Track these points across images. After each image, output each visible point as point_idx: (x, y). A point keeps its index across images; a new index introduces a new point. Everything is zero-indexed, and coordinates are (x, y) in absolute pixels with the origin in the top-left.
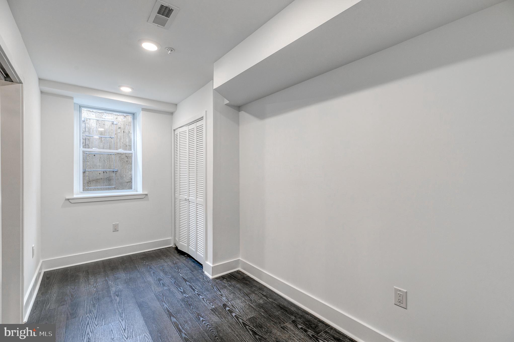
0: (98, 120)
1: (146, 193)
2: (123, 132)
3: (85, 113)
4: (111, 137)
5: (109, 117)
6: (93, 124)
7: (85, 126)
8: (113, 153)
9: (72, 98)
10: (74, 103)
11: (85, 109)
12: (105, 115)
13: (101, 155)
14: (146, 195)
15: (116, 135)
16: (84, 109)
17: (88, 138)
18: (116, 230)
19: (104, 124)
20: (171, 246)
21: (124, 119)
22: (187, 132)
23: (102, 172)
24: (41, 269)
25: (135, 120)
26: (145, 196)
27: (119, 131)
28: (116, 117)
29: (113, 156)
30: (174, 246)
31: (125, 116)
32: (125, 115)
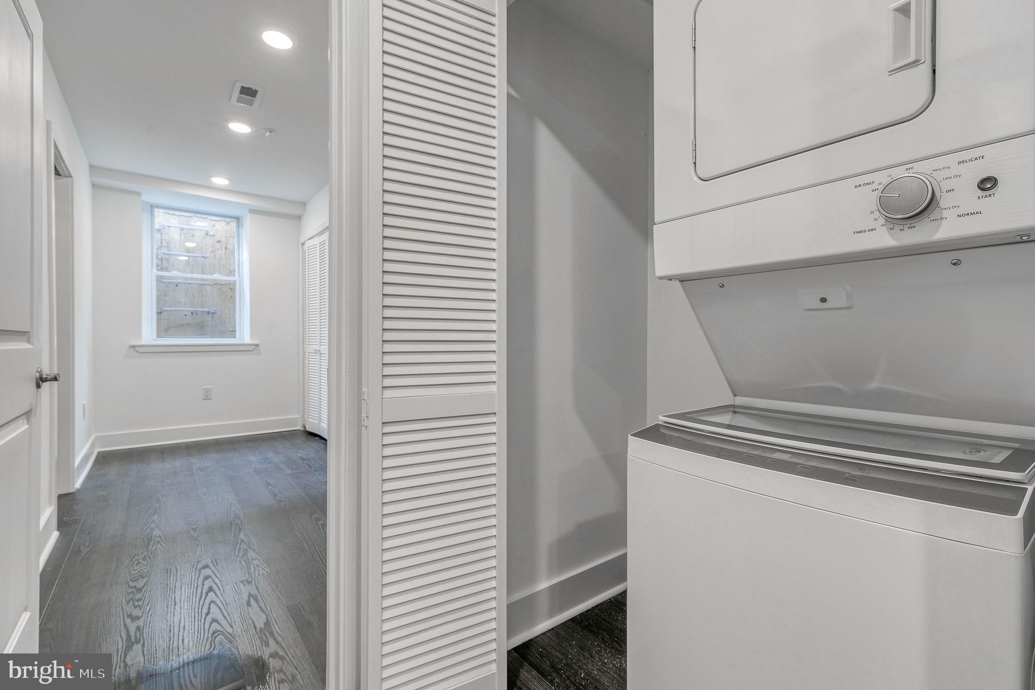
0: (182, 229)
1: (256, 342)
2: (224, 248)
3: (161, 218)
4: (205, 256)
5: (201, 224)
6: (174, 235)
7: (160, 238)
8: (208, 283)
9: (138, 194)
10: (143, 201)
11: (162, 211)
12: (195, 219)
13: (188, 286)
14: (257, 345)
15: (212, 254)
16: (158, 210)
17: (167, 257)
18: (209, 398)
19: (193, 236)
20: (298, 428)
21: (226, 226)
22: (318, 246)
23: (190, 313)
24: (93, 446)
25: (240, 229)
26: (254, 347)
27: (218, 246)
28: (213, 223)
29: (208, 288)
30: (302, 429)
31: (228, 223)
32: (228, 220)
